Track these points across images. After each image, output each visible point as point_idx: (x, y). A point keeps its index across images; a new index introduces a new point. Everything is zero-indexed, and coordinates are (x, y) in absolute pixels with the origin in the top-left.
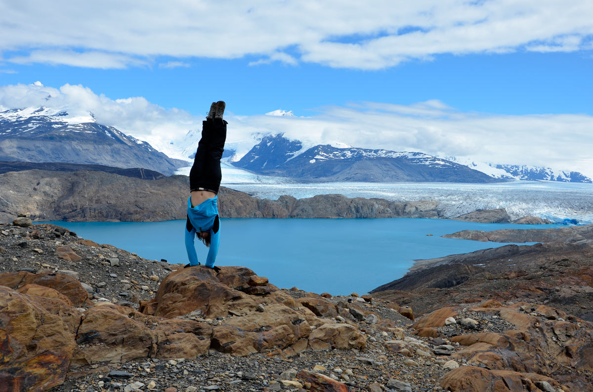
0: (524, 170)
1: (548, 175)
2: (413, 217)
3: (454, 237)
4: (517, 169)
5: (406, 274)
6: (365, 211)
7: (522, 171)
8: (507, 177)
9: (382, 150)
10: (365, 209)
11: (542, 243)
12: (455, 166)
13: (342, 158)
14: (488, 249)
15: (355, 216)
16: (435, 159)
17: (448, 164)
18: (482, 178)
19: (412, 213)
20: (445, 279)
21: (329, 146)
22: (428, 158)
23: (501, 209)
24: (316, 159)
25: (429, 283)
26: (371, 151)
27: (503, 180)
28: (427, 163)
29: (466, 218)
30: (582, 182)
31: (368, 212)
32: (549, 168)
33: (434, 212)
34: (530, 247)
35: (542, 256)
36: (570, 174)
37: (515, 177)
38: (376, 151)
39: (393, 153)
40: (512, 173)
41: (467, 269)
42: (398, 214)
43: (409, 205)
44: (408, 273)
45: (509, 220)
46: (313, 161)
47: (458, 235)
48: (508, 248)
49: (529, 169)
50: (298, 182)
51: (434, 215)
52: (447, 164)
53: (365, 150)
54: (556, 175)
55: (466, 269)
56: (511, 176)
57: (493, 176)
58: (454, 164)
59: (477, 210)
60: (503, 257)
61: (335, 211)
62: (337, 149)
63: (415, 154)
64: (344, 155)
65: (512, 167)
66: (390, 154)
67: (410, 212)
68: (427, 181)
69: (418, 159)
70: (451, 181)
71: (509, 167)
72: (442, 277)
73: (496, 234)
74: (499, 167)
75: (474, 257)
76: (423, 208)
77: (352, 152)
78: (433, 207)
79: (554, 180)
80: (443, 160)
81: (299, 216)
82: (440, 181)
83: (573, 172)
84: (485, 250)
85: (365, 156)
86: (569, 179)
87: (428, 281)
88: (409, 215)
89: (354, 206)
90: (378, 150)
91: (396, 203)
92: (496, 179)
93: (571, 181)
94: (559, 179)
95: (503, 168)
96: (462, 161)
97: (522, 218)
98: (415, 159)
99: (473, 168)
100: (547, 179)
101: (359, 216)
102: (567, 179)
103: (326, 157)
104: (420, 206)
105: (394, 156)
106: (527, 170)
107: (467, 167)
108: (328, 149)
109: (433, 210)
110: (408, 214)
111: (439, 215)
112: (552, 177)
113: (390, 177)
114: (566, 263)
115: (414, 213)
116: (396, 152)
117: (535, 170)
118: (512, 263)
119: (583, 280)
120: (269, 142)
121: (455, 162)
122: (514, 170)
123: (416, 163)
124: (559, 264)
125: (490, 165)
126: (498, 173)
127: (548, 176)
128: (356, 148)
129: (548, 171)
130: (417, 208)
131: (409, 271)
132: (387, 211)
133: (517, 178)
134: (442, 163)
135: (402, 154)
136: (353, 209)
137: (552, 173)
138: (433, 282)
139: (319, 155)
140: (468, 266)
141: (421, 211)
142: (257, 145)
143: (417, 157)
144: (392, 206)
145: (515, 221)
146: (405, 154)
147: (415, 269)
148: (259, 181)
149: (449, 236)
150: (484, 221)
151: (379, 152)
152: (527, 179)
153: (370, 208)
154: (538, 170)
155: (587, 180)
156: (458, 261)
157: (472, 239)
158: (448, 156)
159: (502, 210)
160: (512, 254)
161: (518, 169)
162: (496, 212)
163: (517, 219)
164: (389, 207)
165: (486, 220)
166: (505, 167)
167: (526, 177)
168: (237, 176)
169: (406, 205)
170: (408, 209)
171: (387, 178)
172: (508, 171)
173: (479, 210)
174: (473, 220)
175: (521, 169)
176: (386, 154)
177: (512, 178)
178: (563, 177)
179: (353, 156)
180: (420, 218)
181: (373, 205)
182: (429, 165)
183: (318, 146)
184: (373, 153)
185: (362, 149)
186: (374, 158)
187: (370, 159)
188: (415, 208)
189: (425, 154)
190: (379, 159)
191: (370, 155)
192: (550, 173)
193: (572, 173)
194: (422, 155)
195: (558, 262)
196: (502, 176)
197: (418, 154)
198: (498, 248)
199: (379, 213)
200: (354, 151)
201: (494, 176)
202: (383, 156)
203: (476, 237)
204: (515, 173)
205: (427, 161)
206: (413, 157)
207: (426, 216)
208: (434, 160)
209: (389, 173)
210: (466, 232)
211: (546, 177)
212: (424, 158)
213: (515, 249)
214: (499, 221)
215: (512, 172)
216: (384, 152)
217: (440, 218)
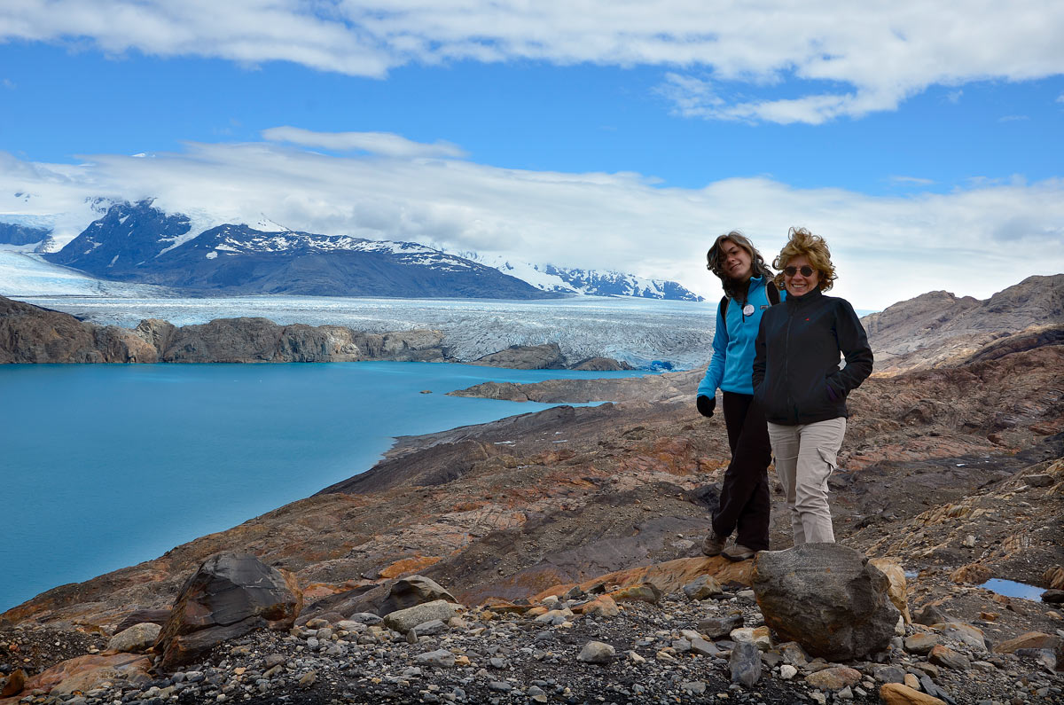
0: (591, 277)
1: (630, 286)
2: (398, 359)
3: (468, 395)
4: (579, 275)
5: (377, 463)
6: (309, 348)
7: (588, 280)
8: (564, 290)
9: (345, 237)
10: (310, 344)
11: (614, 403)
12: (475, 269)
13: (270, 250)
14: (524, 415)
15: (290, 358)
16: (440, 255)
17: (464, 265)
18: (521, 290)
19: (397, 352)
20: (444, 470)
21: (244, 227)
22: (428, 253)
23: (551, 345)
24: (220, 252)
25: (415, 478)
26: (324, 238)
27: (557, 294)
28: (427, 262)
29: (492, 360)
30: (682, 299)
31: (315, 352)
32: (631, 275)
33: (436, 351)
34: (594, 409)
35: (610, 424)
36: (663, 285)
37: (578, 290)
38: (334, 239)
39: (364, 243)
40: (571, 283)
41: (483, 450)
42: (371, 353)
43: (391, 339)
44: (381, 461)
45: (565, 365)
46: (212, 255)
47: (475, 390)
48: (557, 412)
49: (600, 276)
50: (181, 295)
51: (436, 356)
52: (462, 264)
53: (314, 237)
54: (642, 288)
55: (480, 451)
56: (571, 288)
57: (540, 288)
58: (473, 265)
59: (511, 347)
60: (548, 427)
61: (251, 350)
62: (260, 234)
63: (405, 246)
64: (273, 246)
65: (573, 272)
66: (359, 245)
67: (393, 350)
68: (427, 295)
69: (411, 255)
70: (469, 296)
71: (567, 272)
72: (439, 466)
73: (541, 389)
74: (551, 271)
75: (500, 430)
76: (416, 343)
77: (288, 239)
78: (435, 341)
79: (639, 296)
80: (455, 258)
81: (180, 360)
82: (450, 296)
83: (668, 282)
84: (518, 417)
85: (314, 248)
86: (662, 294)
87: (412, 475)
88: (390, 355)
89: (290, 340)
90: (337, 238)
91: (368, 335)
92: (546, 293)
93: (665, 298)
94: (648, 294)
95: (557, 274)
96: (489, 259)
97: (586, 361)
98: (406, 254)
99: (506, 272)
100: (628, 294)
101: (298, 359)
102: (659, 293)
103: (239, 248)
104: (411, 339)
105: (368, 248)
106: (597, 278)
107: (496, 270)
108: (241, 232)
109: (435, 347)
110: (389, 353)
111: (445, 355)
112: (637, 290)
113: (359, 286)
114: (640, 433)
115: (401, 353)
116: (370, 242)
117: (609, 277)
118: (560, 438)
119: (659, 462)
120: (122, 217)
121: (478, 261)
122: (575, 277)
123: (407, 261)
124: (629, 435)
125: (536, 268)
126: (550, 282)
127: (629, 288)
128: (296, 233)
129: (629, 280)
130: (406, 344)
131: (383, 458)
132: (351, 349)
133: (581, 291)
134: (455, 263)
135: (382, 245)
136: (287, 346)
137: (637, 283)
138: (421, 476)
139: (225, 243)
140: (484, 446)
141: (414, 349)
142: (97, 222)
143: (409, 251)
144: (361, 340)
145: (574, 366)
146: (388, 245)
147: (395, 454)
148: (103, 291)
149: (460, 393)
150: (522, 366)
151: (340, 241)
152: (595, 294)
153: (319, 344)
154: (615, 277)
155: (689, 296)
156: (472, 437)
157: (500, 398)
158: (464, 251)
159: (554, 346)
160: (563, 423)
161: (582, 276)
162: (542, 350)
163: (577, 361)
164: (355, 342)
165: (526, 364)
166: (561, 272)
167: (596, 289)
168: (55, 281)
169: (385, 339)
170: (389, 346)
171: (354, 289)
172: (565, 279)
173: (514, 347)
174: (504, 364)
175: (586, 276)
176: (352, 244)
177: (572, 291)
178: (654, 290)
179: (290, 247)
180: (412, 361)
181: (324, 338)
182: (430, 266)
183: (224, 227)
184: (328, 242)
185: (308, 234)
186: (329, 251)
187: (323, 253)
188: (402, 343)
189: (423, 247)
190: (340, 253)
191: (322, 246)
192: (632, 284)
193: (666, 284)
194: (417, 247)
195: (628, 432)
196: (556, 288)
197: (412, 245)
198: (540, 413)
199: (337, 352)
200: (293, 239)
201: (542, 287)
202: (347, 247)
203: (508, 394)
204: (577, 283)
205: (426, 258)
206: (402, 251)
207: (422, 358)
208: (440, 258)
209: (358, 279)
210: (489, 385)
211: (626, 289)
212: (421, 254)
213: (568, 413)
214: (547, 366)
215: (571, 280)
216: (349, 240)
217: (447, 361)
